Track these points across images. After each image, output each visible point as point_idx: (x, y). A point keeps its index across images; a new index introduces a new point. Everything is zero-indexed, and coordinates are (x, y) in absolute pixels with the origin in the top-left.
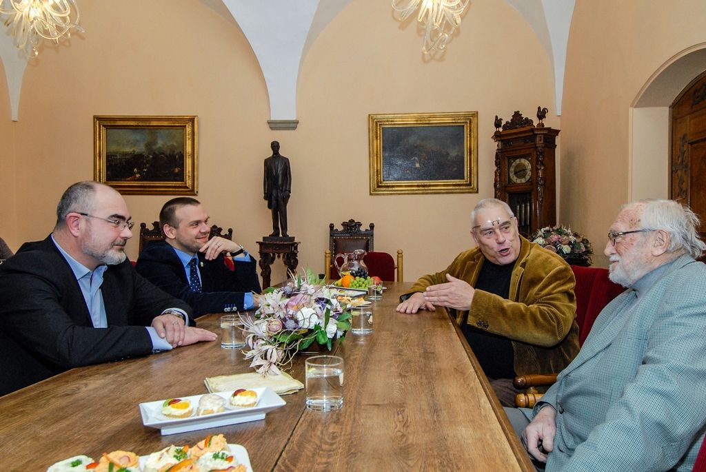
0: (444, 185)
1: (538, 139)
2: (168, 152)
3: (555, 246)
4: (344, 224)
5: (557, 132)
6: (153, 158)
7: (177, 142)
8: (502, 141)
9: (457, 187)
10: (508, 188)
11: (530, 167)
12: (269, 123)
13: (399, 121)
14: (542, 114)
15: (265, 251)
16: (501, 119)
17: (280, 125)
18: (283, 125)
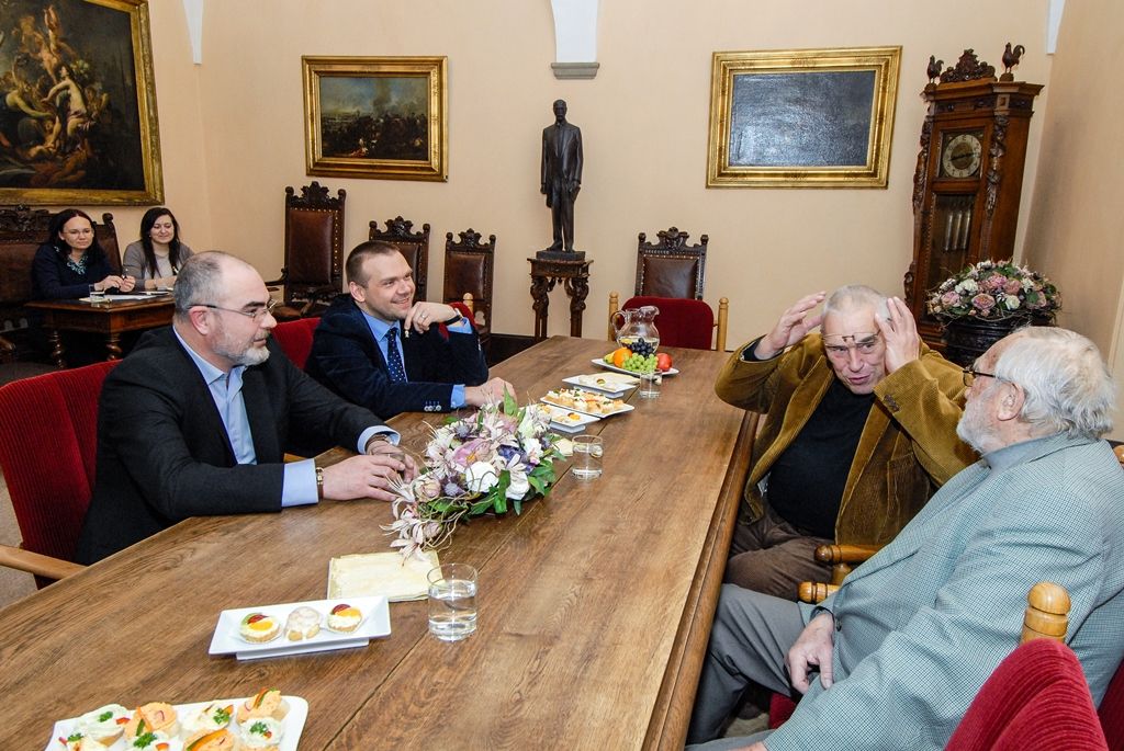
0: (831, 175)
1: (999, 101)
2: (406, 115)
3: (994, 296)
4: (661, 235)
5: (1037, 89)
6: (385, 123)
7: (418, 99)
8: (937, 102)
9: (851, 179)
10: (938, 185)
11: (979, 151)
12: (553, 67)
13: (763, 64)
14: (1011, 58)
15: (541, 273)
16: (941, 62)
17: (570, 71)
18: (575, 72)
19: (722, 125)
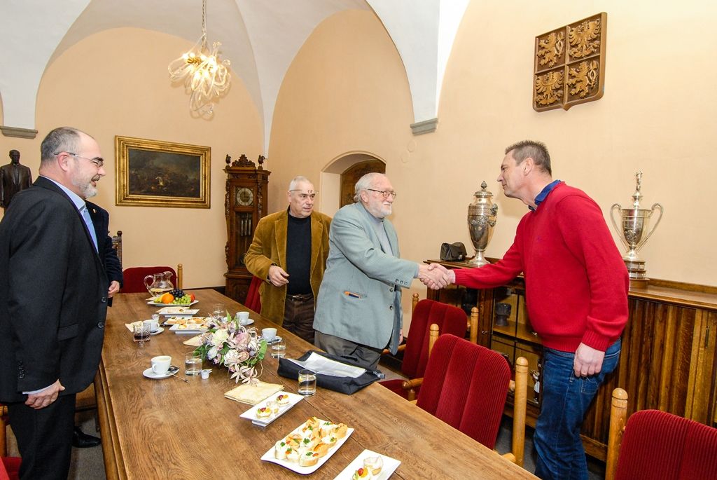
0: (184, 201)
1: (258, 177)
5: (269, 173)
8: (231, 174)
9: (194, 204)
10: (235, 208)
11: (252, 195)
12: (1, 128)
14: (261, 160)
16: (231, 158)
17: (15, 132)
18: (21, 133)
19: (124, 174)
